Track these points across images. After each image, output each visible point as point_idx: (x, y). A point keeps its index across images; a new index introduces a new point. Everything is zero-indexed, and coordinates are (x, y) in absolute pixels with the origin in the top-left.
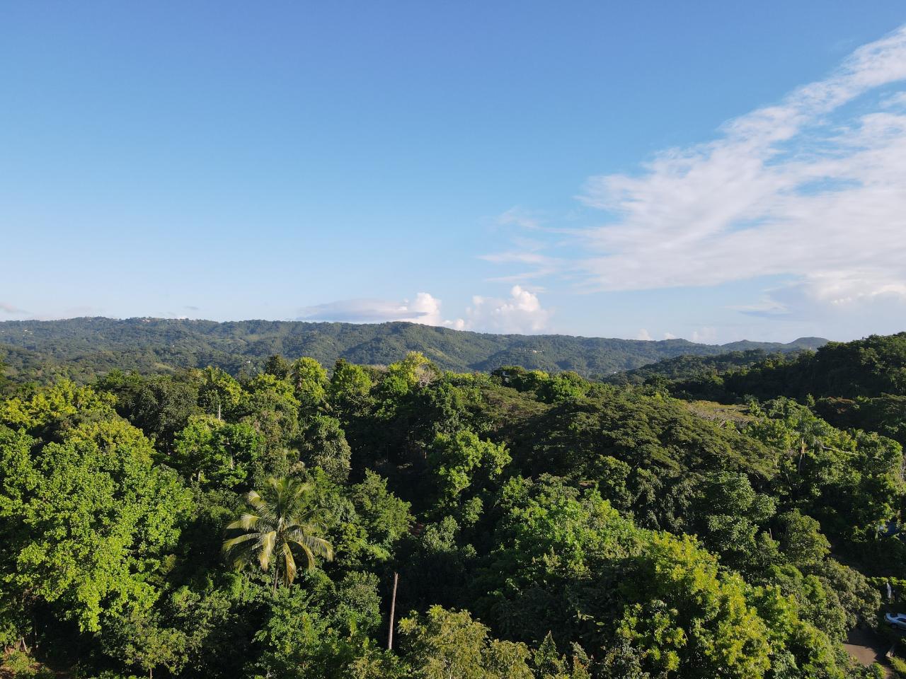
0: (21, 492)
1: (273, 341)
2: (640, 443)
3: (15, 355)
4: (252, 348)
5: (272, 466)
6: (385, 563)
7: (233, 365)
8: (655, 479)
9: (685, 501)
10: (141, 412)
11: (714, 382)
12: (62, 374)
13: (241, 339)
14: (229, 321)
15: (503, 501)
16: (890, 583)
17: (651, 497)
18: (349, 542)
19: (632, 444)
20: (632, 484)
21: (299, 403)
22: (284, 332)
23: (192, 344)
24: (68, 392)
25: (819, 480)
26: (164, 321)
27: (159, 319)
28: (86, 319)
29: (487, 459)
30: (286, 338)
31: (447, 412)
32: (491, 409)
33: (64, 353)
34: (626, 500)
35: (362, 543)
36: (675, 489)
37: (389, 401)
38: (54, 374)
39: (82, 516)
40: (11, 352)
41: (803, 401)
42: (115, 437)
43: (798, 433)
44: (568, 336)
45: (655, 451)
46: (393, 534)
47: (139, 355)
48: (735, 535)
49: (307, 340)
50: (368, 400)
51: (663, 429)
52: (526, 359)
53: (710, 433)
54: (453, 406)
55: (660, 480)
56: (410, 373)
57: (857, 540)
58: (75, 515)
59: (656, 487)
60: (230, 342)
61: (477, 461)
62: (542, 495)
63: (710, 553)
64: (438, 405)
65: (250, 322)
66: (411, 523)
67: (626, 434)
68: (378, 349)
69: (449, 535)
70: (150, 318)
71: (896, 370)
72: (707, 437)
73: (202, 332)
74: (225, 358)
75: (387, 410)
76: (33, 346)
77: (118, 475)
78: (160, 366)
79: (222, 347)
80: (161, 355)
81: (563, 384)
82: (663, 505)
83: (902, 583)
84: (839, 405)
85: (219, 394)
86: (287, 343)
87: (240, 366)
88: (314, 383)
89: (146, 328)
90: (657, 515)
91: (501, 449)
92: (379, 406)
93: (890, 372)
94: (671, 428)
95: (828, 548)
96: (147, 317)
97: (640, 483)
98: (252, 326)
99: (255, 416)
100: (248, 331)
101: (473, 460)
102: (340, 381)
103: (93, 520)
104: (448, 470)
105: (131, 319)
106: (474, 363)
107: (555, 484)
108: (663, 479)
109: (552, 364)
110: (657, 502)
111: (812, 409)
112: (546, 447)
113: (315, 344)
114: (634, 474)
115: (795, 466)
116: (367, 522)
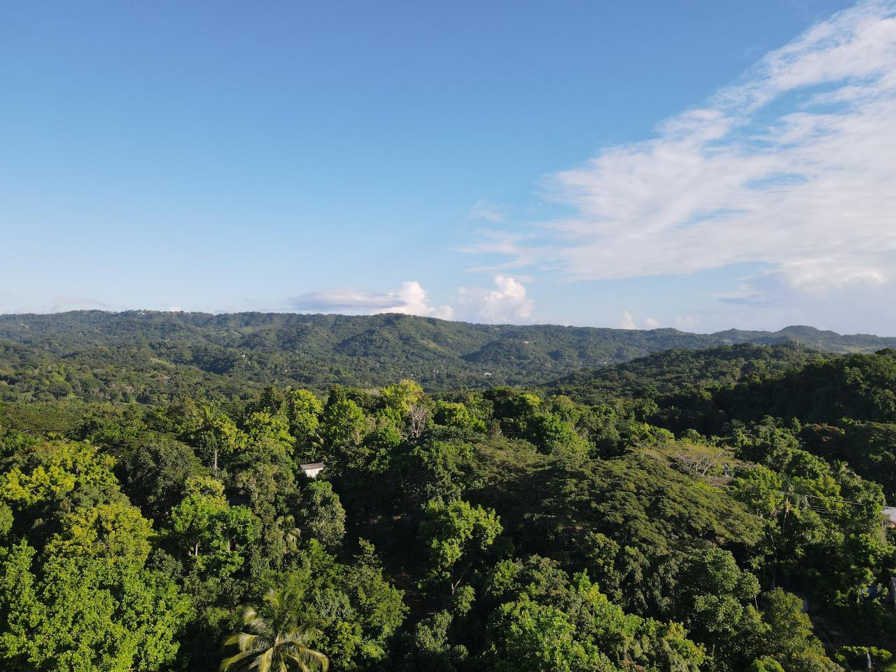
0: (24, 628)
1: (267, 334)
2: (627, 518)
3: (12, 351)
4: (247, 341)
5: (269, 550)
6: (380, 663)
7: (228, 359)
8: (642, 558)
9: (672, 580)
10: (139, 474)
11: (702, 397)
12: (58, 373)
13: (235, 331)
14: (223, 313)
15: (494, 589)
16: (871, 653)
17: (639, 576)
18: (344, 641)
19: (621, 521)
20: (620, 564)
21: (293, 439)
22: (278, 324)
23: (187, 337)
24: (66, 460)
25: (803, 540)
26: (159, 313)
27: (154, 312)
28: (81, 312)
29: (478, 530)
30: (280, 331)
31: (439, 474)
32: (482, 467)
33: (60, 347)
34: (614, 580)
35: (357, 639)
36: (661, 569)
37: (383, 451)
38: (50, 372)
39: (83, 654)
40: (7, 348)
41: (788, 424)
42: (113, 523)
43: (782, 494)
44: (559, 326)
45: (642, 527)
46: (387, 630)
47: (135, 350)
48: (721, 617)
49: (302, 332)
50: (361, 450)
51: (650, 500)
52: (518, 350)
53: (696, 503)
54: (445, 467)
55: (647, 558)
56: (402, 402)
57: (839, 604)
58: (76, 655)
59: (642, 566)
60: (224, 335)
61: (468, 533)
62: (533, 584)
63: (696, 644)
64: (430, 466)
65: (244, 314)
66: (405, 613)
67: (614, 508)
68: (371, 341)
69: (442, 631)
70: (145, 311)
71: (880, 391)
72: (693, 510)
73: (197, 325)
74: (220, 351)
75: (380, 463)
76: (29, 339)
77: (118, 591)
78: (155, 360)
79: (217, 341)
80: (156, 350)
81: (553, 420)
82: (650, 584)
83: (882, 653)
84: (824, 432)
85: (215, 435)
86: (282, 335)
87: (235, 360)
88: (309, 414)
89: (141, 321)
90: (644, 593)
91: (492, 516)
92: (372, 457)
93: (875, 393)
94: (658, 500)
95: (810, 629)
96: (142, 310)
97: (628, 563)
98: (246, 318)
99: (251, 471)
100: (243, 324)
101: (465, 533)
102: (334, 416)
103: (94, 656)
104: (440, 541)
105: (126, 312)
106: (466, 354)
107: (545, 569)
108: (651, 558)
109: (543, 355)
110: (644, 582)
111: (797, 437)
112: (537, 516)
113: (309, 337)
114: (622, 552)
115: (780, 527)
116: (362, 618)
